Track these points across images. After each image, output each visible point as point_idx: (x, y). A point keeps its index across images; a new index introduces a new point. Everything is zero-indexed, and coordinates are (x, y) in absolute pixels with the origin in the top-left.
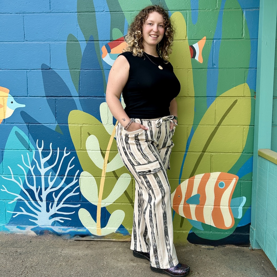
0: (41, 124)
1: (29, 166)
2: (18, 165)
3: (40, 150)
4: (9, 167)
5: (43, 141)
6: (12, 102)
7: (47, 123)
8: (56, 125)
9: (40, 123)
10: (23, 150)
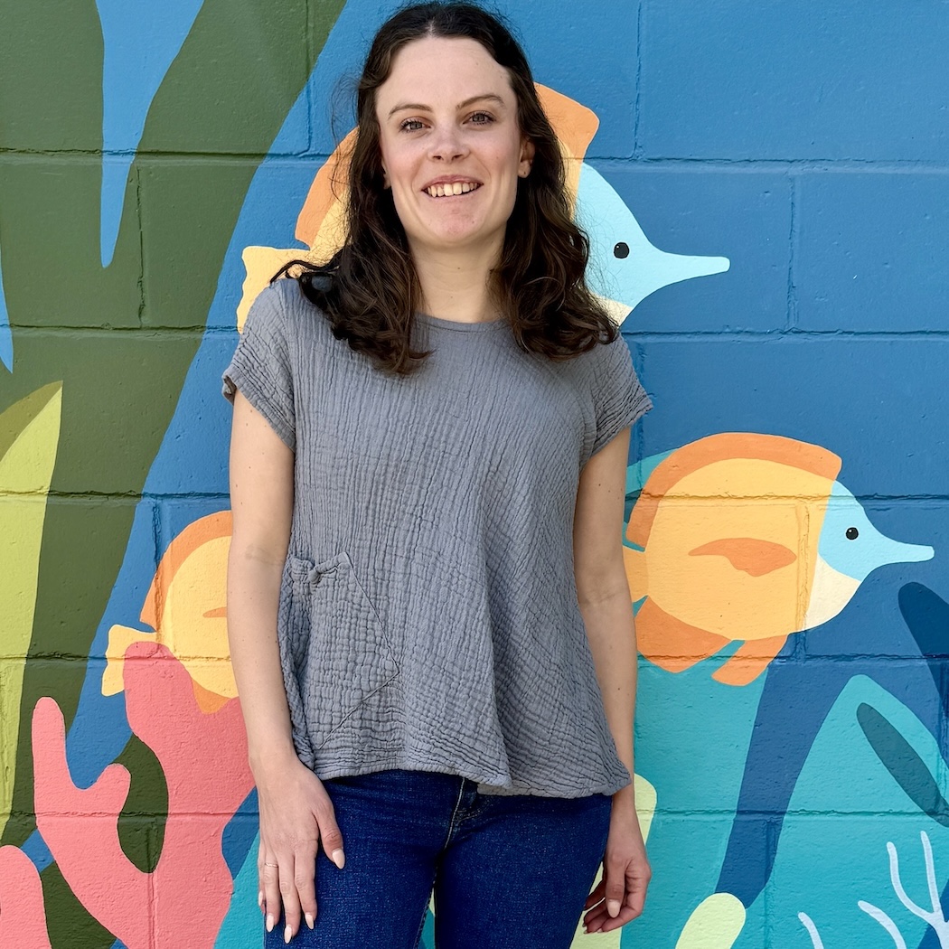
1: (931, 910)
2: (864, 906)
4: (803, 917)
6: (852, 534)
10: (901, 813)
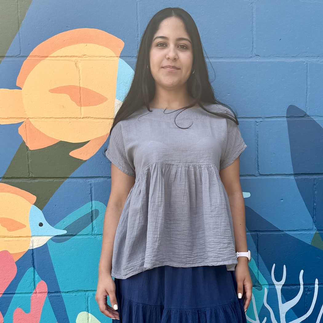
0: (282, 233)
1: (255, 320)
3: (279, 286)
5: (285, 266)
7: (295, 230)
8: (314, 232)
9: (280, 231)
